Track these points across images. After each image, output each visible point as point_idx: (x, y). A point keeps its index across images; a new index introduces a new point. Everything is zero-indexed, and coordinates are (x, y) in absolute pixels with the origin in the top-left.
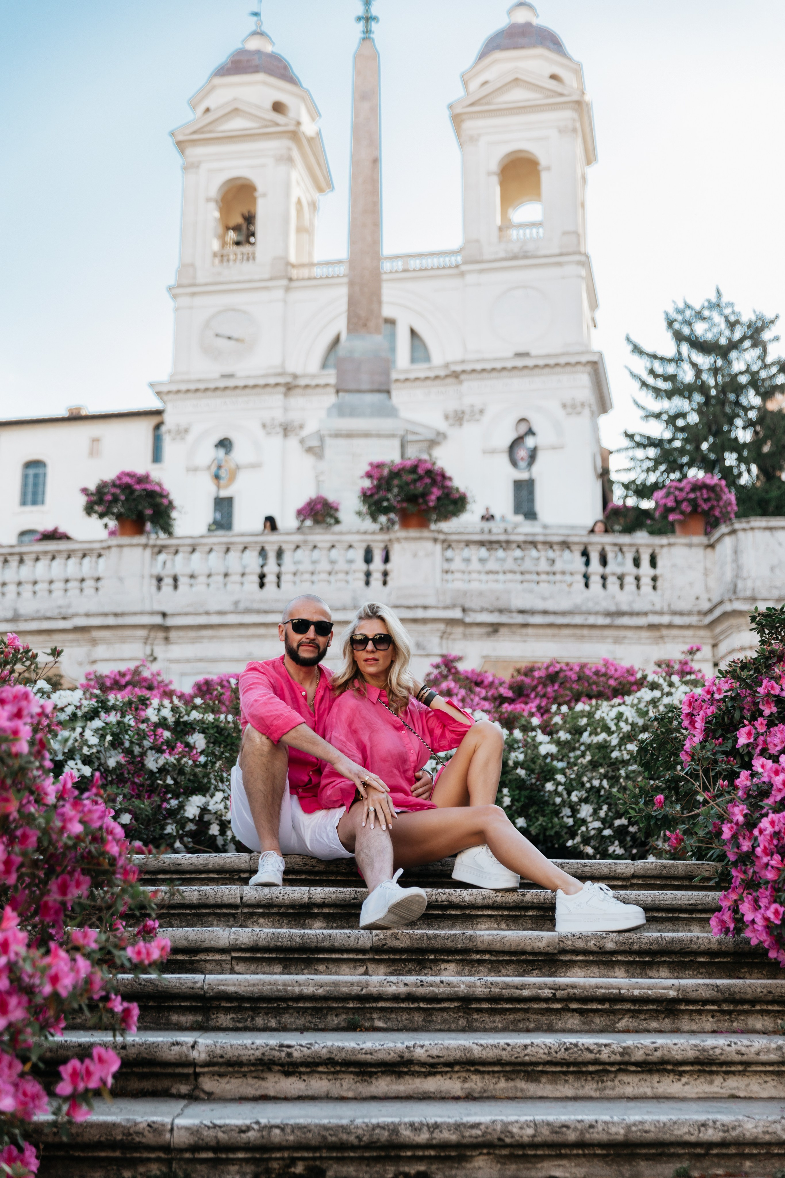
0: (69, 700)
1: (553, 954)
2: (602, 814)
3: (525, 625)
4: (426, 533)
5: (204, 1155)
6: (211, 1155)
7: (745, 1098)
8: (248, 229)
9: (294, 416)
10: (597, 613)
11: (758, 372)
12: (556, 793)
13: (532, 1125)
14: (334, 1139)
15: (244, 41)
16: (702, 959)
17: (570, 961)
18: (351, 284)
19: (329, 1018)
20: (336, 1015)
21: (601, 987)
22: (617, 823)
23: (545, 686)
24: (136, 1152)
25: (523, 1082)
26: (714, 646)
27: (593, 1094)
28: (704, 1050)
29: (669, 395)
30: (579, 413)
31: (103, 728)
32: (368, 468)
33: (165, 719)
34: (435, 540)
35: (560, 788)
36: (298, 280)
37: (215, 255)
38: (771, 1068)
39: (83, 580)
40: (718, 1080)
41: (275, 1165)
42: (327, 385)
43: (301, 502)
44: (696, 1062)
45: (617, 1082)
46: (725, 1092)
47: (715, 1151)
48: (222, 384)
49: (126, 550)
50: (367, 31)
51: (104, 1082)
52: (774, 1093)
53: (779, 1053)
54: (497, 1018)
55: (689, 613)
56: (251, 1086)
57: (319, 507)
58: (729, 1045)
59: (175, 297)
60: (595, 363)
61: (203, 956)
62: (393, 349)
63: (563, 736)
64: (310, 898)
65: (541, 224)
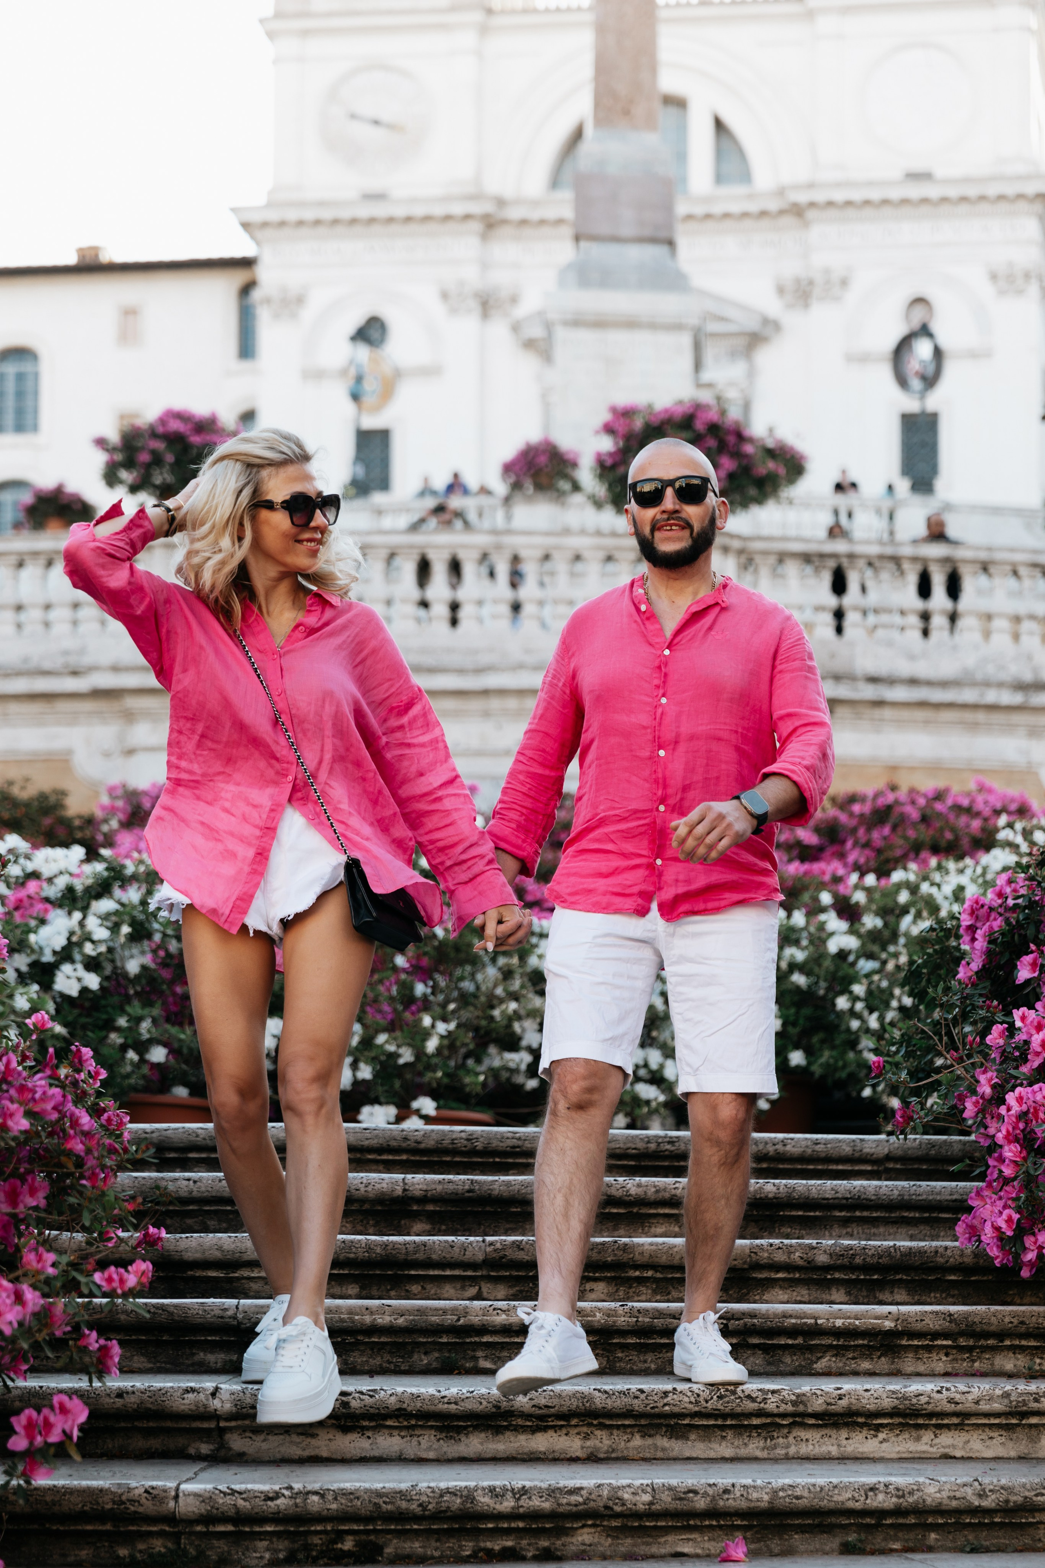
0: (62, 865)
1: (743, 1270)
3: (879, 704)
5: (221, 1528)
6: (230, 1528)
7: (962, 1458)
9: (501, 279)
10: (1000, 685)
12: (852, 1013)
13: (649, 1490)
14: (389, 1507)
16: (953, 1278)
17: (766, 1279)
18: (601, 30)
19: (416, 1356)
20: (426, 1353)
21: (791, 1316)
23: (869, 830)
24: (133, 1525)
25: (665, 1439)
27: (759, 1454)
28: (905, 1398)
30: (1020, 292)
31: (116, 913)
32: (607, 417)
35: (859, 1006)
36: (503, 12)
38: (997, 1421)
40: (927, 1436)
41: (316, 1540)
42: (560, 222)
43: (509, 451)
44: (894, 1413)
45: (791, 1439)
46: (935, 1451)
47: (889, 1521)
48: (364, 211)
51: (67, 1435)
52: (1001, 1452)
53: (1006, 1401)
54: (649, 1357)
56: (297, 1444)
57: (542, 460)
58: (939, 1392)
59: (271, 35)
61: (245, 1273)
62: (682, 156)
63: (871, 922)
64: (405, 1190)
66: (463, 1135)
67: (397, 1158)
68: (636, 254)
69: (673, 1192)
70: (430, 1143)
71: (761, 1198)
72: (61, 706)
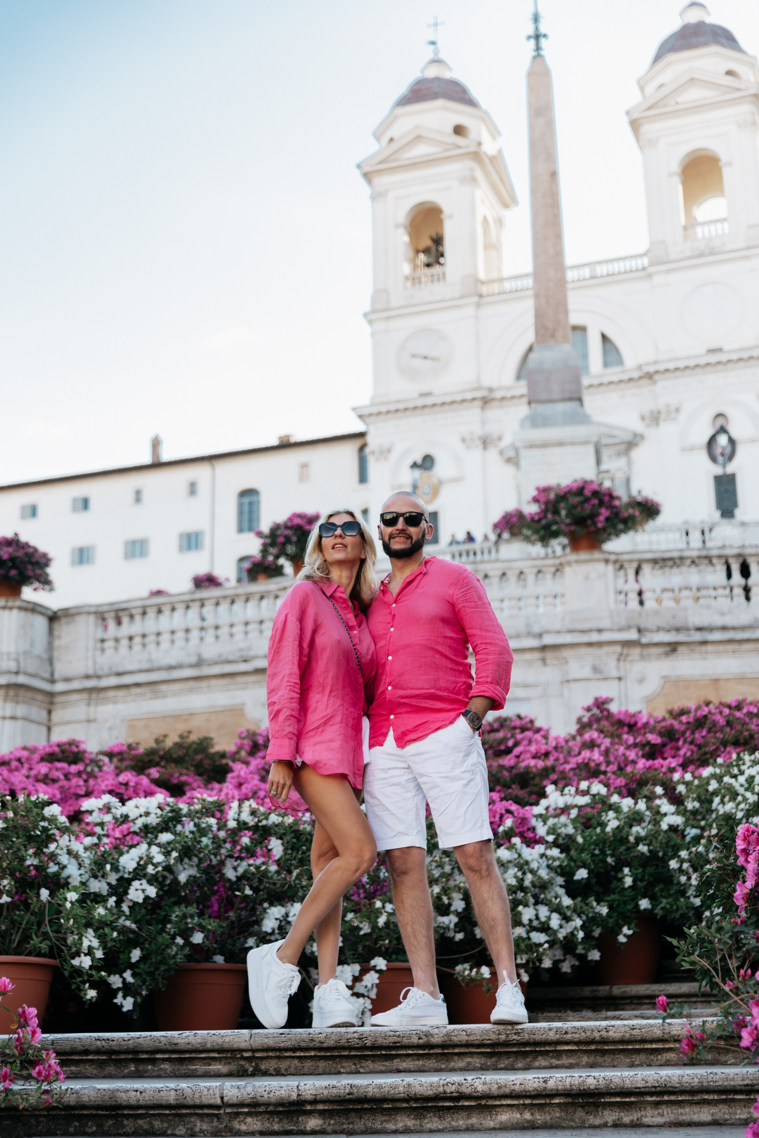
3: (704, 643)
4: (597, 555)
8: (437, 250)
9: (493, 429)
12: (681, 870)
15: (423, 70)
18: (537, 296)
23: (693, 732)
32: (534, 493)
34: (607, 561)
35: (685, 866)
36: (488, 295)
37: (407, 278)
39: (261, 622)
42: (521, 396)
48: (420, 402)
50: (538, 48)
57: (514, 520)
59: (370, 322)
62: (585, 356)
63: (691, 805)
64: (299, 1095)
65: (725, 219)
66: (356, 1035)
67: (307, 1054)
68: (561, 407)
69: (512, 1087)
70: (331, 1043)
71: (584, 1090)
72: (240, 679)
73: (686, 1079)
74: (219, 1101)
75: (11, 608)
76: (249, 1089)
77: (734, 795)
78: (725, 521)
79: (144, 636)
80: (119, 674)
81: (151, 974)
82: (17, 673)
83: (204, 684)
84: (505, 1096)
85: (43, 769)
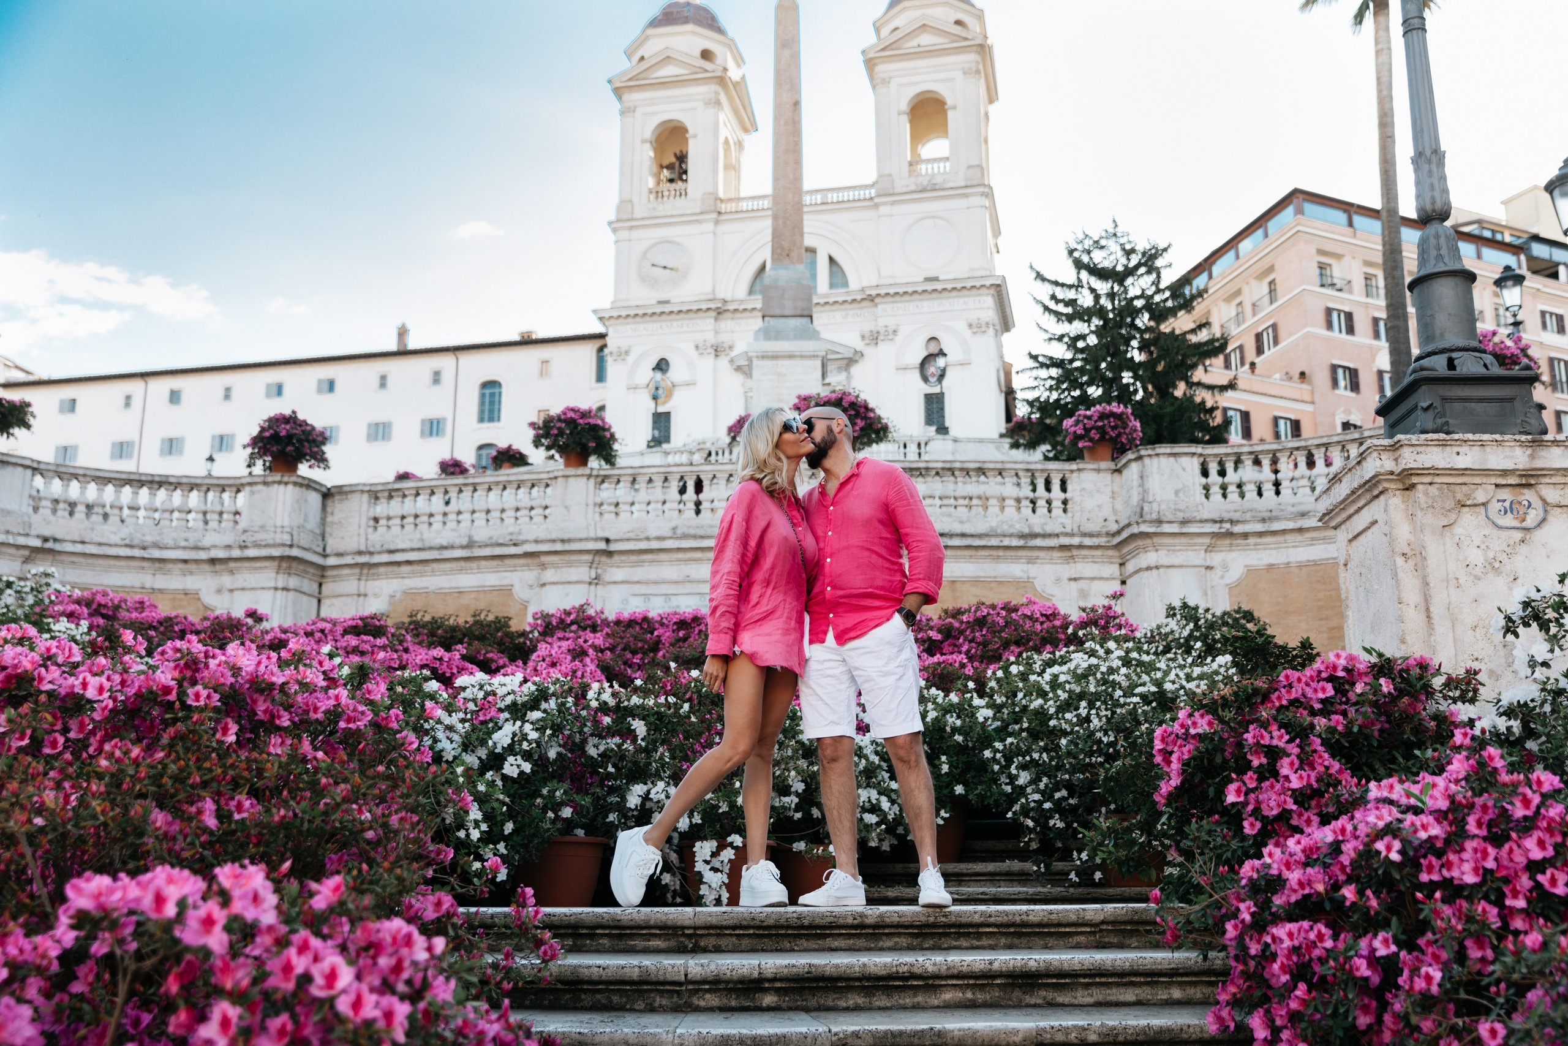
2: (1042, 786)
8: (681, 167)
9: (725, 338)
10: (1011, 536)
11: (1152, 296)
18: (775, 217)
22: (1057, 795)
26: (1121, 565)
29: (1070, 318)
30: (984, 332)
31: (543, 720)
33: (605, 703)
36: (726, 213)
37: (651, 192)
39: (532, 509)
42: (754, 309)
48: (658, 310)
49: (571, 480)
55: (1098, 535)
59: (615, 230)
60: (999, 286)
62: (814, 276)
64: (760, 973)
65: (947, 159)
68: (793, 323)
70: (771, 922)
72: (508, 561)
73: (1118, 963)
74: (683, 978)
75: (286, 483)
76: (713, 967)
77: (1043, 694)
78: (940, 437)
79: (416, 516)
80: (391, 552)
81: (525, 846)
82: (291, 546)
83: (474, 565)
84: (952, 977)
85: (353, 641)
